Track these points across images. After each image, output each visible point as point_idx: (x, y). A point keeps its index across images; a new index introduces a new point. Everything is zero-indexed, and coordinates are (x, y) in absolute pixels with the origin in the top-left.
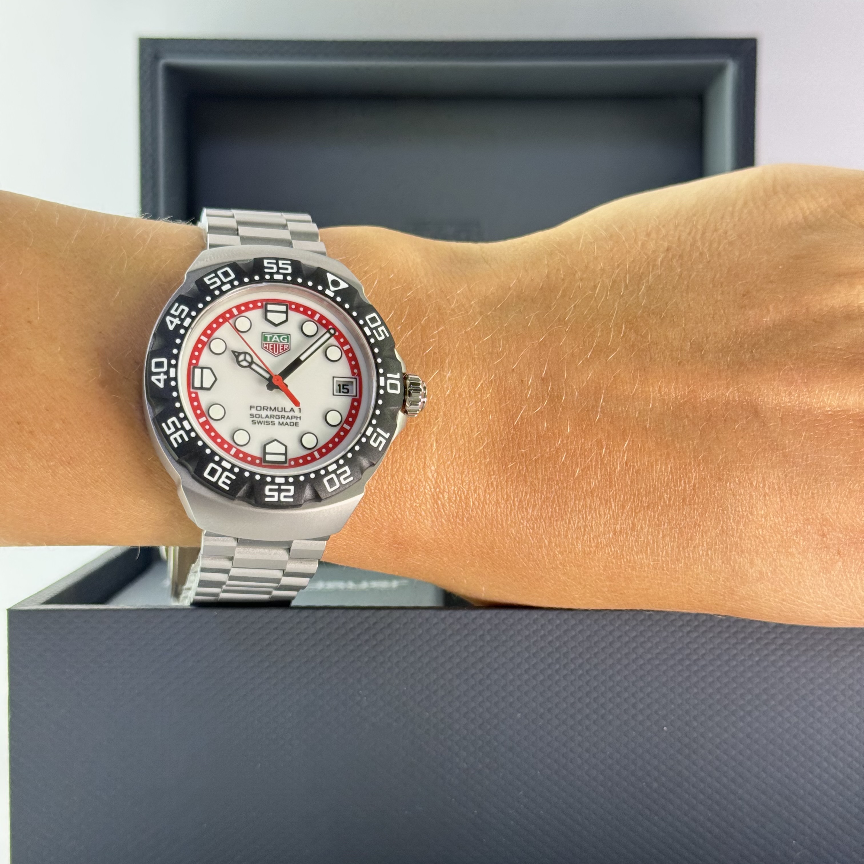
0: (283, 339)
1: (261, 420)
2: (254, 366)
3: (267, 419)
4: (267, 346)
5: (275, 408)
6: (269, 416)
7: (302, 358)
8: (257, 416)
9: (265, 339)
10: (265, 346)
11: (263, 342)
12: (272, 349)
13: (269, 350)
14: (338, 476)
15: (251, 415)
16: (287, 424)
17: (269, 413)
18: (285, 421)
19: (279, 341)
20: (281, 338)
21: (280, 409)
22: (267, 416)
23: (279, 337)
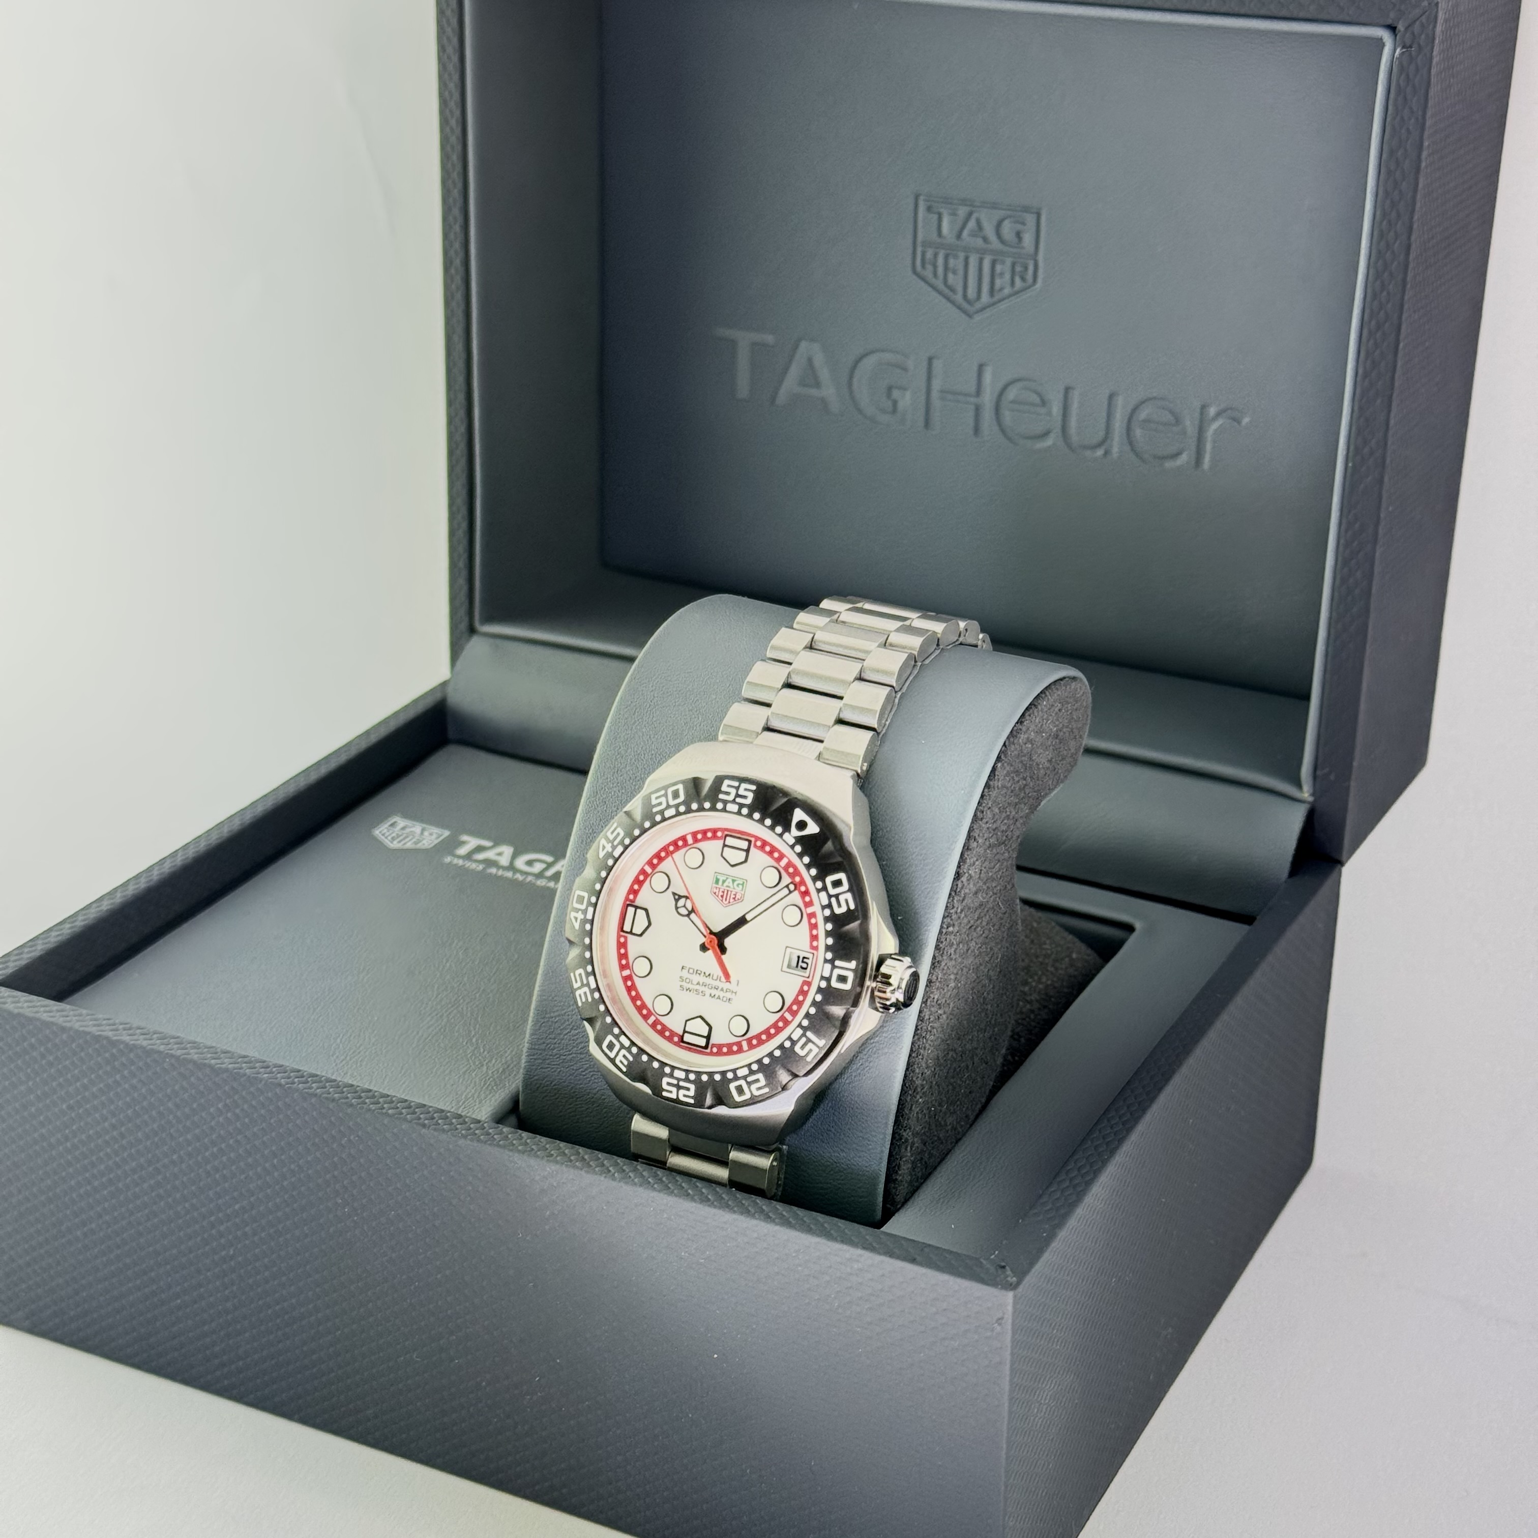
0: (738, 885)
1: (689, 986)
2: (693, 916)
3: (697, 987)
4: (717, 891)
5: (709, 975)
6: (701, 984)
7: (748, 917)
8: (688, 981)
9: (717, 881)
10: (715, 890)
11: (714, 885)
12: (722, 896)
13: (718, 896)
14: (749, 1084)
15: (681, 977)
16: (719, 998)
17: (702, 979)
18: (717, 993)
19: (732, 886)
20: (736, 883)
21: (715, 977)
22: (698, 984)
23: (734, 881)
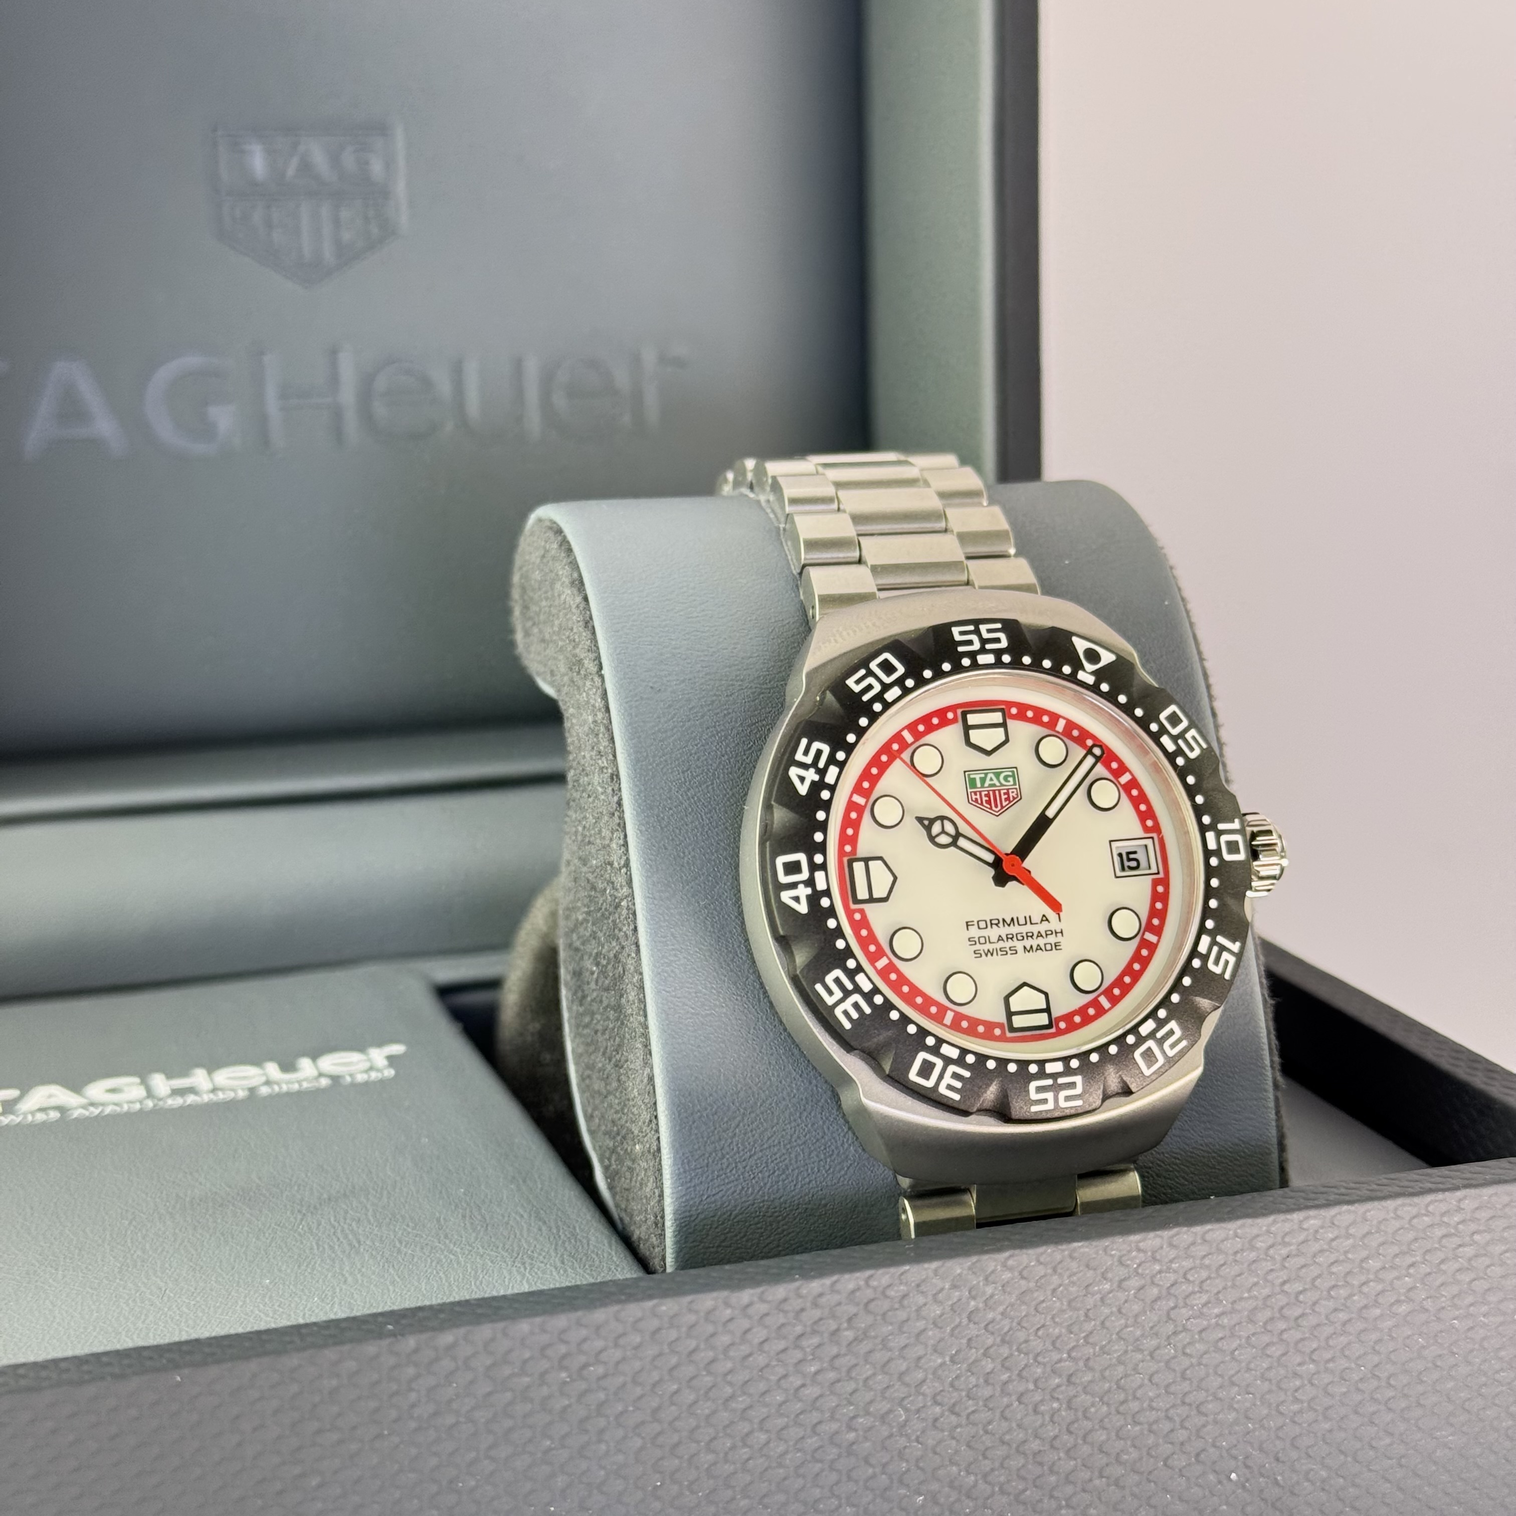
0: (1006, 778)
1: (991, 947)
2: (962, 842)
3: (1001, 944)
4: (978, 796)
5: (1012, 919)
6: (1004, 937)
7: (1050, 813)
8: (982, 940)
9: (973, 783)
10: (974, 797)
11: (969, 791)
12: (989, 802)
13: (982, 804)
14: (1160, 1043)
15: (969, 940)
16: (1039, 948)
17: (1004, 931)
18: (1034, 942)
19: (998, 784)
20: (1002, 777)
22: (1000, 938)
23: (997, 775)
